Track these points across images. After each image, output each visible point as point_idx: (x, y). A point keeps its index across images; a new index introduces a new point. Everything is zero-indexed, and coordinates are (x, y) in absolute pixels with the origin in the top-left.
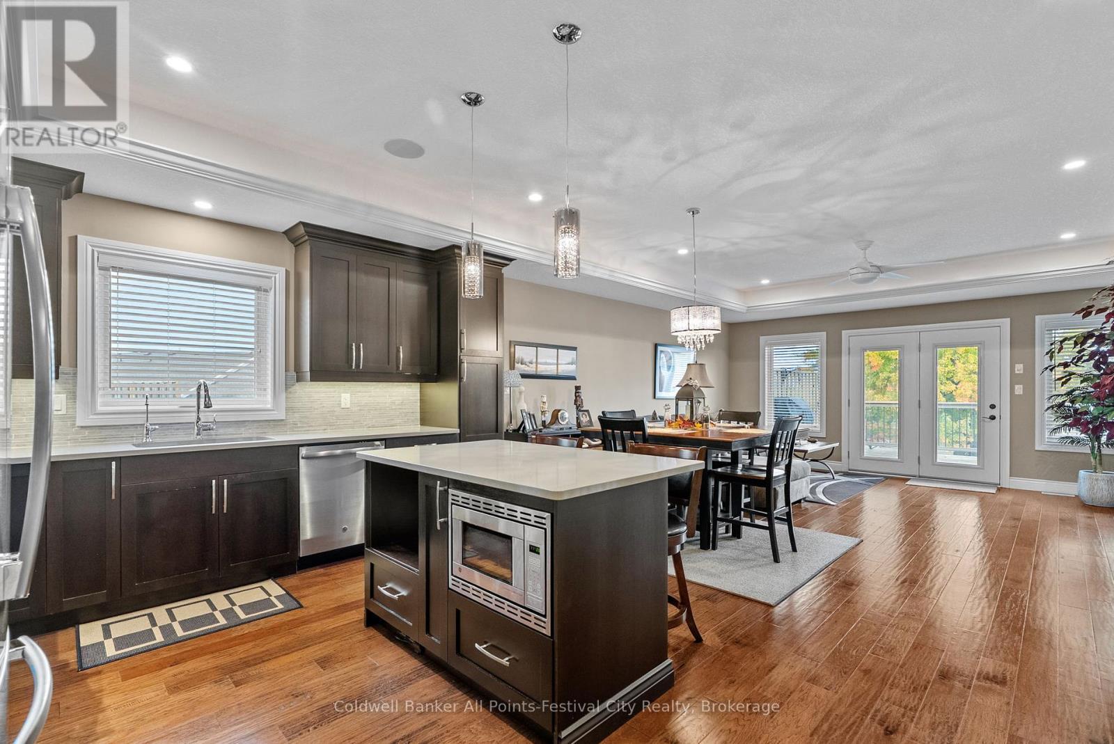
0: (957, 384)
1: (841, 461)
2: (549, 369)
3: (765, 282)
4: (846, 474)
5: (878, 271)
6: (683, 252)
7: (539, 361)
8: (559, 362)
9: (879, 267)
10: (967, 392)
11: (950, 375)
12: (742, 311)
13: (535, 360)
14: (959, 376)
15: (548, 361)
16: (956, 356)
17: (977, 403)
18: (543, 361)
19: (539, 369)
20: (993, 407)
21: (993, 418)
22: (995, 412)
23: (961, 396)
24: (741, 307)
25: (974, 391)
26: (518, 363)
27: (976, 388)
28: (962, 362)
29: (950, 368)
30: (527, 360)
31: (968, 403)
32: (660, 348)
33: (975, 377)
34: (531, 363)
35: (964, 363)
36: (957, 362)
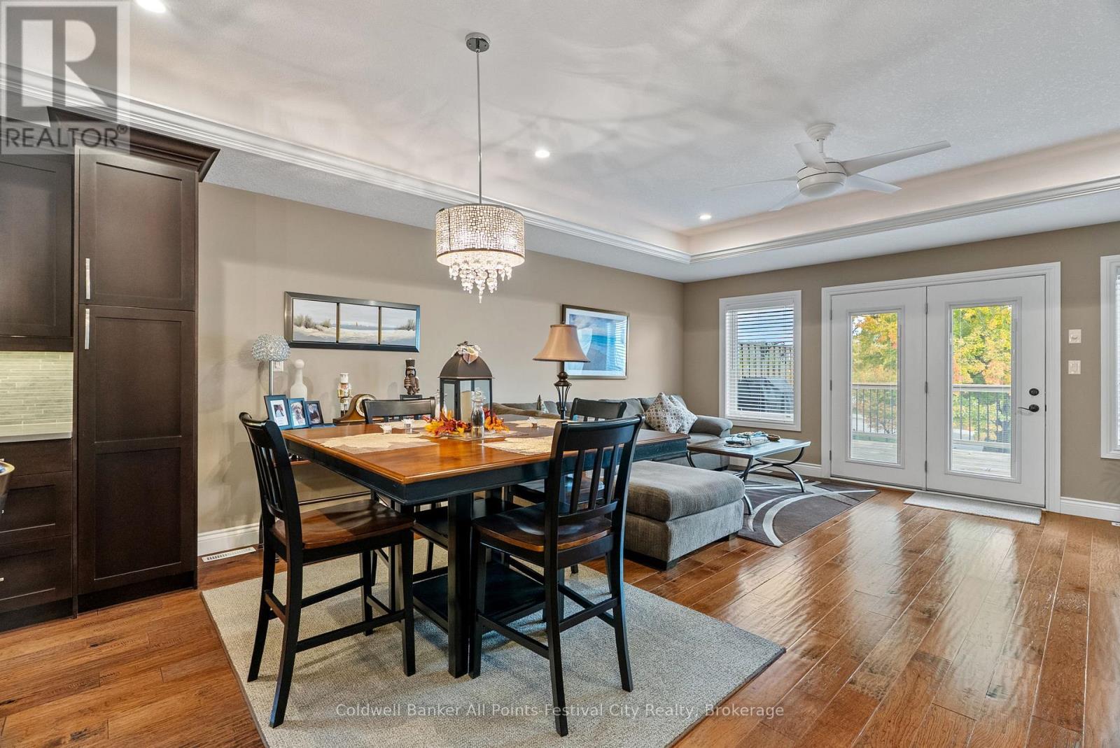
0: (987, 363)
1: (821, 464)
2: (363, 336)
3: (705, 217)
4: (827, 483)
5: (843, 171)
6: (542, 154)
7: (342, 323)
8: (383, 325)
9: (842, 164)
10: (998, 372)
11: (980, 353)
12: (683, 261)
13: (334, 322)
14: (989, 355)
15: (359, 324)
16: (986, 332)
17: (1010, 386)
18: (350, 323)
19: (341, 336)
20: (1034, 392)
21: (1034, 409)
22: (1038, 400)
23: (991, 376)
24: (680, 255)
25: (1005, 372)
26: (299, 325)
27: (1009, 368)
28: (993, 338)
29: (980, 345)
30: (316, 319)
31: (999, 385)
32: (569, 311)
33: (1008, 355)
34: (326, 325)
35: (995, 340)
36: (987, 339)
